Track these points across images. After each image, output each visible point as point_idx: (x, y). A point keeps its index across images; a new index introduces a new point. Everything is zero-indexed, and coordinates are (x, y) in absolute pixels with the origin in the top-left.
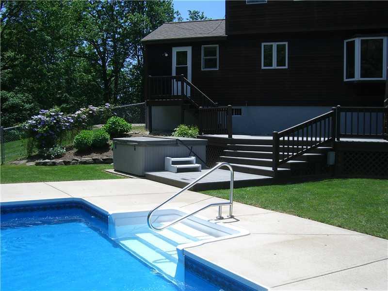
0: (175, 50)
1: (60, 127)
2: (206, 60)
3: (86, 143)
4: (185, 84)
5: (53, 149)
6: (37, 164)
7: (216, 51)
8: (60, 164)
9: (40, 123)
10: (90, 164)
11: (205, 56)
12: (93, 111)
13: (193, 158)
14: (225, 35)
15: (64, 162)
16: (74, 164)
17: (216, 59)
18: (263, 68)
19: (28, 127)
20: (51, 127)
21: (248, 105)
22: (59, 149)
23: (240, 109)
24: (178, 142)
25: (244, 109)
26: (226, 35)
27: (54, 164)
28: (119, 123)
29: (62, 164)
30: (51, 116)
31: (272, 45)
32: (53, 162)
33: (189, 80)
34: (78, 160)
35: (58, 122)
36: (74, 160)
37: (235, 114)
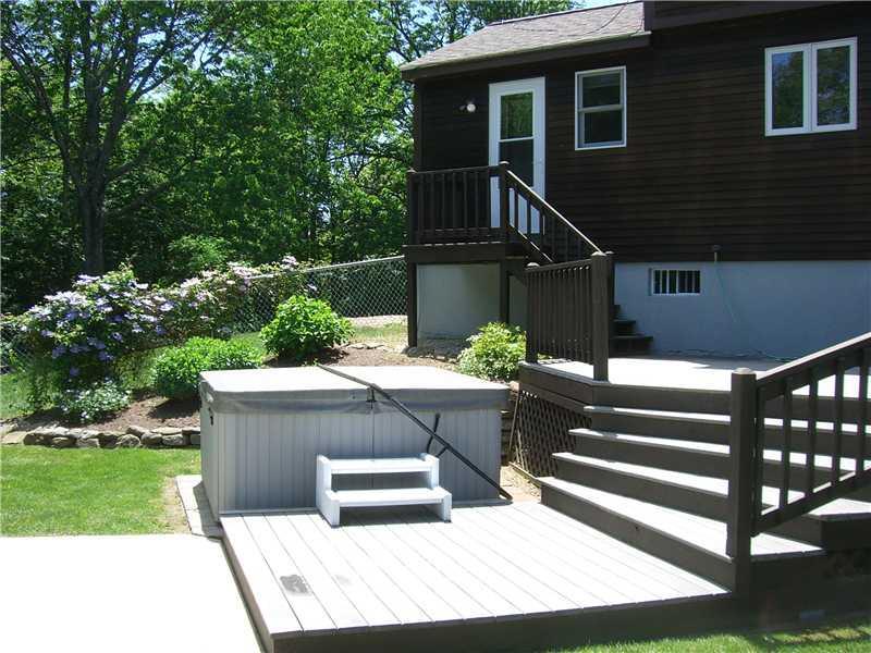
0: (497, 92)
1: (125, 327)
2: (588, 116)
3: (184, 378)
4: (512, 192)
5: (92, 395)
6: (29, 441)
7: (618, 88)
8: (88, 442)
9: (64, 315)
10: (173, 447)
11: (585, 106)
12: (241, 281)
13: (429, 464)
14: (642, 32)
15: (100, 437)
16: (126, 444)
17: (620, 112)
18: (770, 131)
19: (29, 327)
20: (95, 328)
21: (719, 260)
22: (107, 395)
23: (698, 273)
24: (377, 396)
25: (709, 272)
26: (646, 30)
27: (72, 442)
28: (306, 317)
29: (92, 445)
30: (102, 293)
31: (800, 54)
32: (70, 437)
33: (538, 190)
34: (139, 435)
35: (119, 312)
36: (130, 431)
37: (682, 291)
